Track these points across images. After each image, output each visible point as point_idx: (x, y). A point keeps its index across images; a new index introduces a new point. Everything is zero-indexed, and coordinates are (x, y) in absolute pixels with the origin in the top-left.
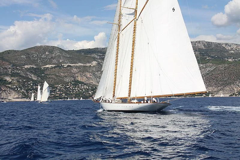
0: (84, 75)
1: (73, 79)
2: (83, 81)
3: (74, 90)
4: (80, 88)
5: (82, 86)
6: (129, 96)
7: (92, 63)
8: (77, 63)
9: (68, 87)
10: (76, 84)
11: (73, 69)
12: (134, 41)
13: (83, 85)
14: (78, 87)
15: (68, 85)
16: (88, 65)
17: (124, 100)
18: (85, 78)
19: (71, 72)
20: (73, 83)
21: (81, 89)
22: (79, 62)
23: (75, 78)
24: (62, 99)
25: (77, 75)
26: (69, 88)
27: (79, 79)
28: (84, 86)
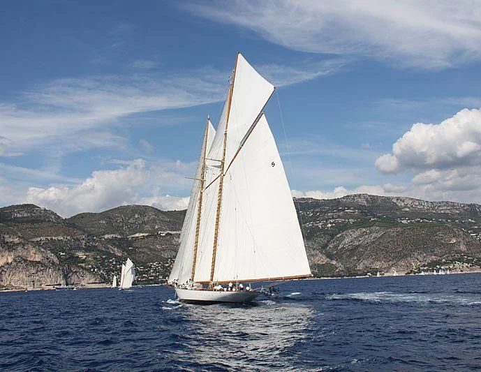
6: (212, 280)
11: (175, 238)
12: (219, 205)
17: (205, 286)
19: (171, 244)
24: (158, 284)
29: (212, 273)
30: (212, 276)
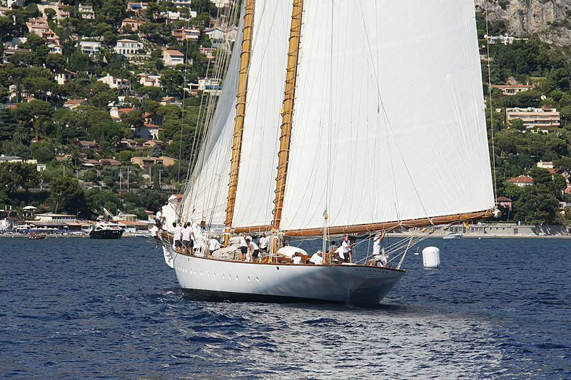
3: (97, 67)
14: (159, 35)
26: (7, 29)
29: (279, 201)
30: (278, 213)
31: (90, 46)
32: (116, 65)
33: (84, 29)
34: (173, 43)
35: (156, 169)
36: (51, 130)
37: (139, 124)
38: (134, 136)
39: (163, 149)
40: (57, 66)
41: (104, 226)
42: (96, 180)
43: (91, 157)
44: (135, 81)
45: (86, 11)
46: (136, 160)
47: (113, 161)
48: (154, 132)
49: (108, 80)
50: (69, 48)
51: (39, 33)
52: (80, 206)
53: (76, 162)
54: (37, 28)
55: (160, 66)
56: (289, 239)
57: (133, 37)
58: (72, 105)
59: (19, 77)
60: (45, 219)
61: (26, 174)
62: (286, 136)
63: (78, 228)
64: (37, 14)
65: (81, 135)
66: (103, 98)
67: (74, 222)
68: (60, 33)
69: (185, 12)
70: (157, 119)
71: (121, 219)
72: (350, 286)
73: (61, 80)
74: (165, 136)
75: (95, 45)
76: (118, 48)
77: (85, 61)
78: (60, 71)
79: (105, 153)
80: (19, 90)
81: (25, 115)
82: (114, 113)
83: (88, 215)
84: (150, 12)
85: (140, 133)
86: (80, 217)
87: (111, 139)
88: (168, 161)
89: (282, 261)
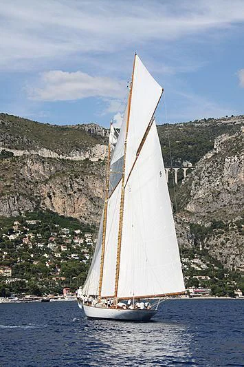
0: (79, 190)
1: (29, 206)
2: (76, 216)
3: (42, 252)
4: (68, 246)
5: (76, 235)
7: (93, 150)
8: (35, 149)
9: (12, 237)
10: (48, 229)
11: (29, 162)
13: (78, 232)
14: (60, 242)
15: (12, 232)
16: (77, 157)
18: (84, 200)
19: (19, 178)
20: (33, 222)
21: (73, 251)
22: (43, 146)
23: (38, 202)
24: (9, 296)
25: (45, 189)
26: (17, 242)
27: (58, 205)
28: (81, 236)
29: (116, 289)
30: (116, 292)
31: (40, 246)
32: (48, 251)
33: (39, 241)
34: (64, 244)
35: (60, 281)
36: (30, 270)
37: (55, 268)
38: (53, 271)
39: (61, 275)
40: (31, 252)
41: (45, 298)
42: (42, 285)
43: (41, 278)
44: (53, 255)
45: (39, 236)
46: (54, 279)
47: (47, 279)
48: (59, 270)
49: (46, 255)
50: (34, 247)
51: (26, 242)
52: (38, 292)
53: (37, 280)
54: (25, 241)
55: (60, 251)
56: (120, 300)
57: (53, 243)
58: (35, 263)
59: (20, 256)
60: (28, 297)
61: (22, 283)
62: (118, 269)
63: (38, 299)
64: (26, 237)
65: (38, 272)
66: (44, 260)
67: (36, 298)
68: (32, 242)
69: (67, 235)
70: (60, 266)
71: (50, 296)
72: (142, 315)
73: (32, 256)
74: (62, 271)
75: (42, 245)
76: (48, 246)
77: (39, 250)
78: (32, 253)
79: (45, 277)
80: (20, 259)
81: (22, 266)
82: (47, 265)
83: (40, 295)
84: (57, 235)
85: (55, 271)
86: (38, 296)
87: (46, 272)
88: (63, 279)
89: (119, 308)
